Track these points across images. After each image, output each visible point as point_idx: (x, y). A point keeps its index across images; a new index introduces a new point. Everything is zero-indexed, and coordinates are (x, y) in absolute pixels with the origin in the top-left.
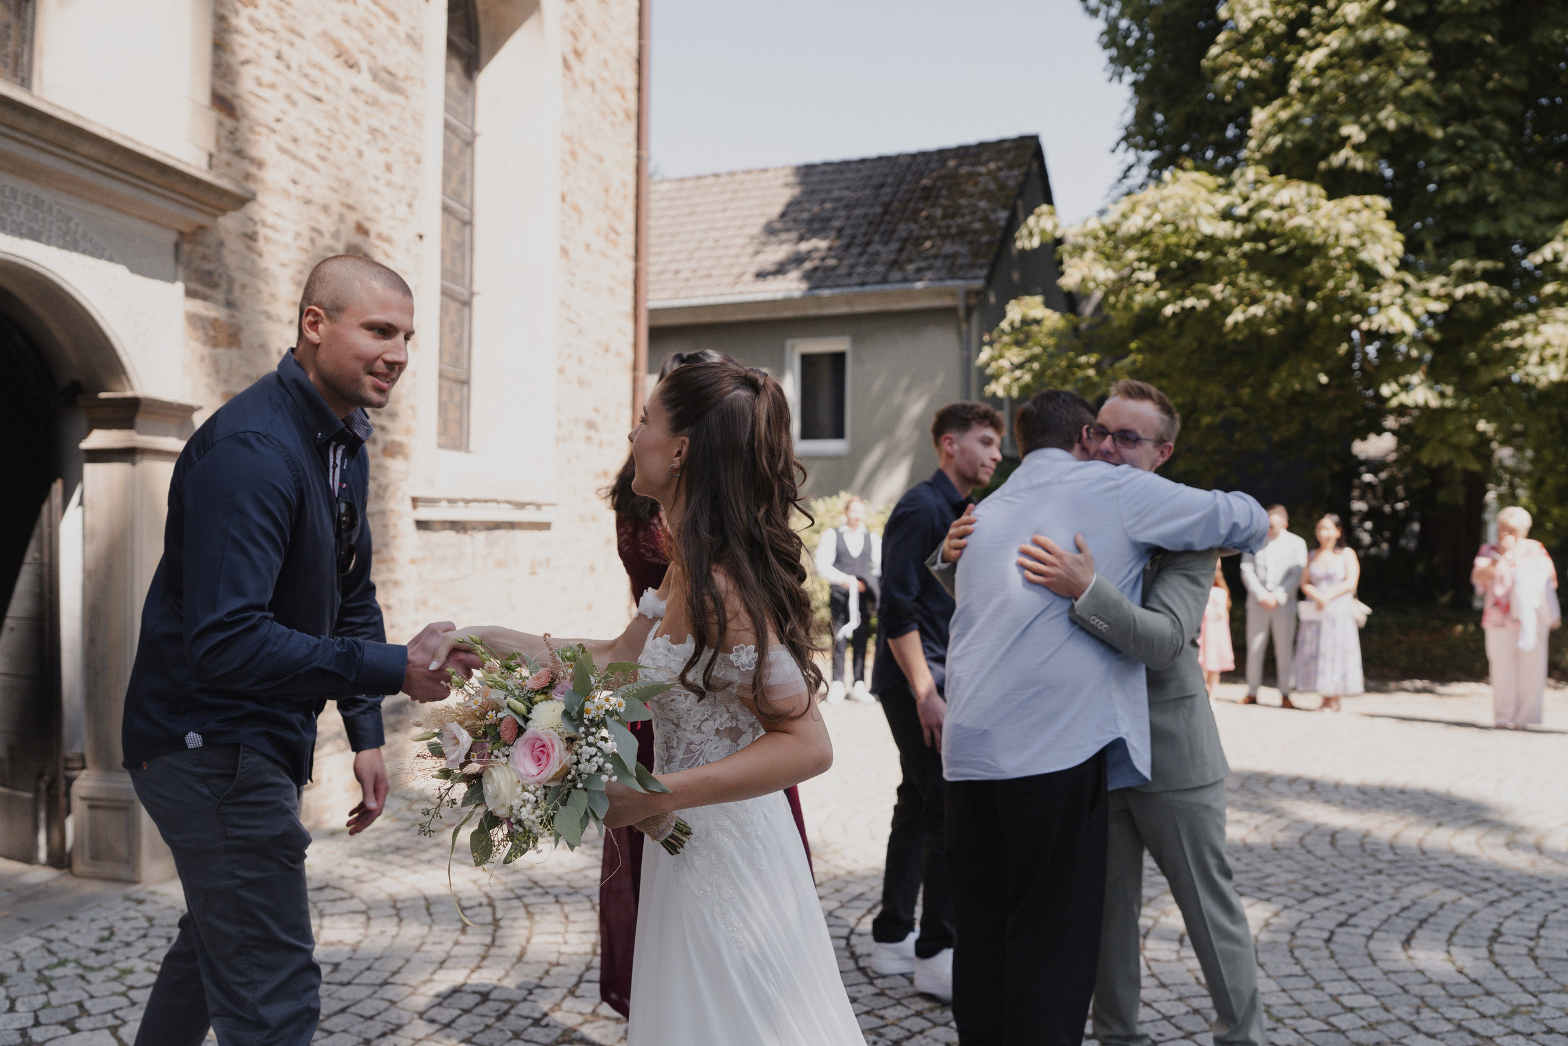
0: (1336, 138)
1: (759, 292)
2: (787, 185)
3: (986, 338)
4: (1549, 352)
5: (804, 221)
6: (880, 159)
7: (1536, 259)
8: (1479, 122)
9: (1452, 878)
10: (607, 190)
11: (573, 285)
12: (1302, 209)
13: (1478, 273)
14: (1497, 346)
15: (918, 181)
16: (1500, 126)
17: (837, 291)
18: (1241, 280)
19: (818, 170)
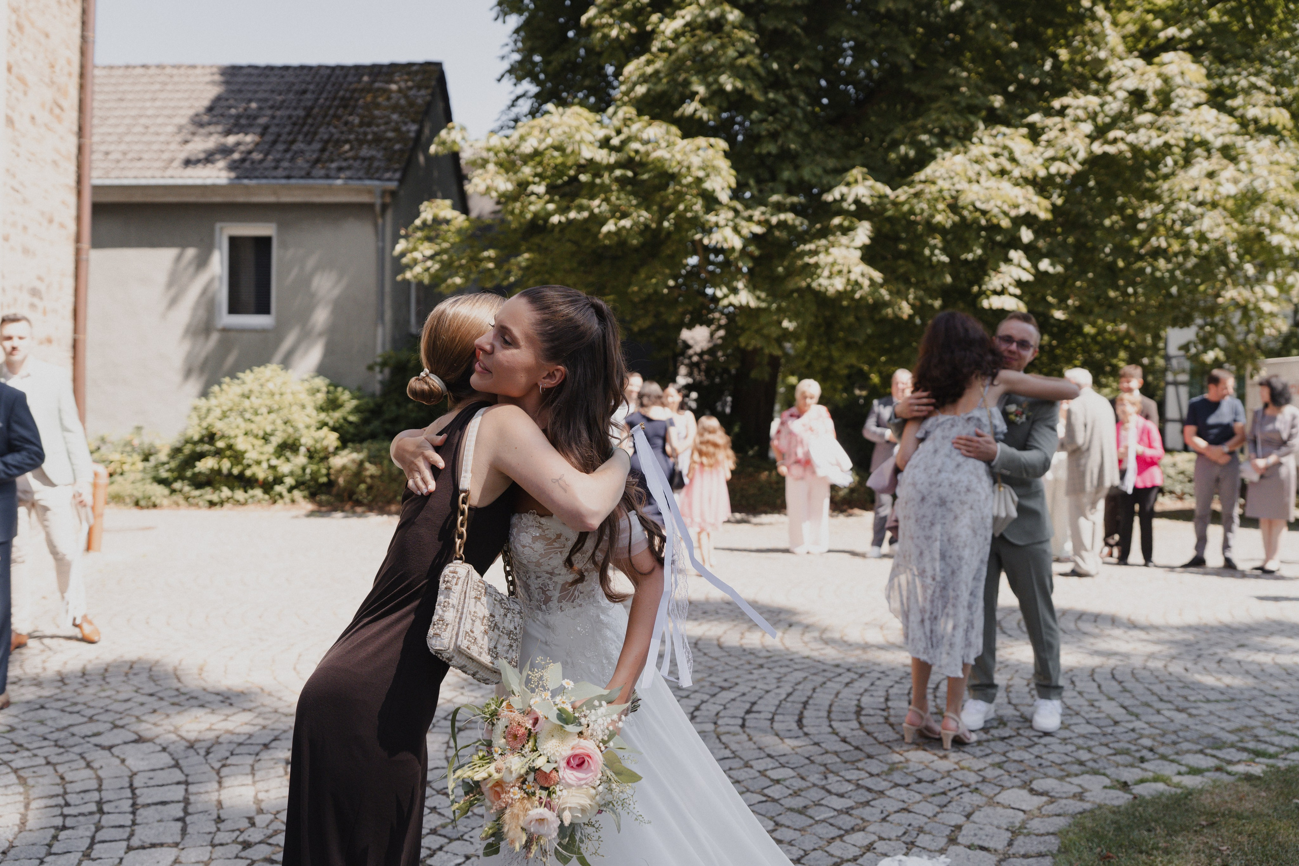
0: (687, 92)
1: (190, 177)
2: (213, 83)
3: (403, 232)
4: (836, 268)
5: (231, 116)
6: (302, 67)
7: (829, 197)
8: (788, 92)
9: (813, 667)
10: (52, 66)
11: (18, 155)
12: (663, 144)
13: (788, 206)
14: (799, 263)
15: (337, 92)
16: (802, 97)
17: (264, 181)
18: (613, 198)
19: (245, 71)
